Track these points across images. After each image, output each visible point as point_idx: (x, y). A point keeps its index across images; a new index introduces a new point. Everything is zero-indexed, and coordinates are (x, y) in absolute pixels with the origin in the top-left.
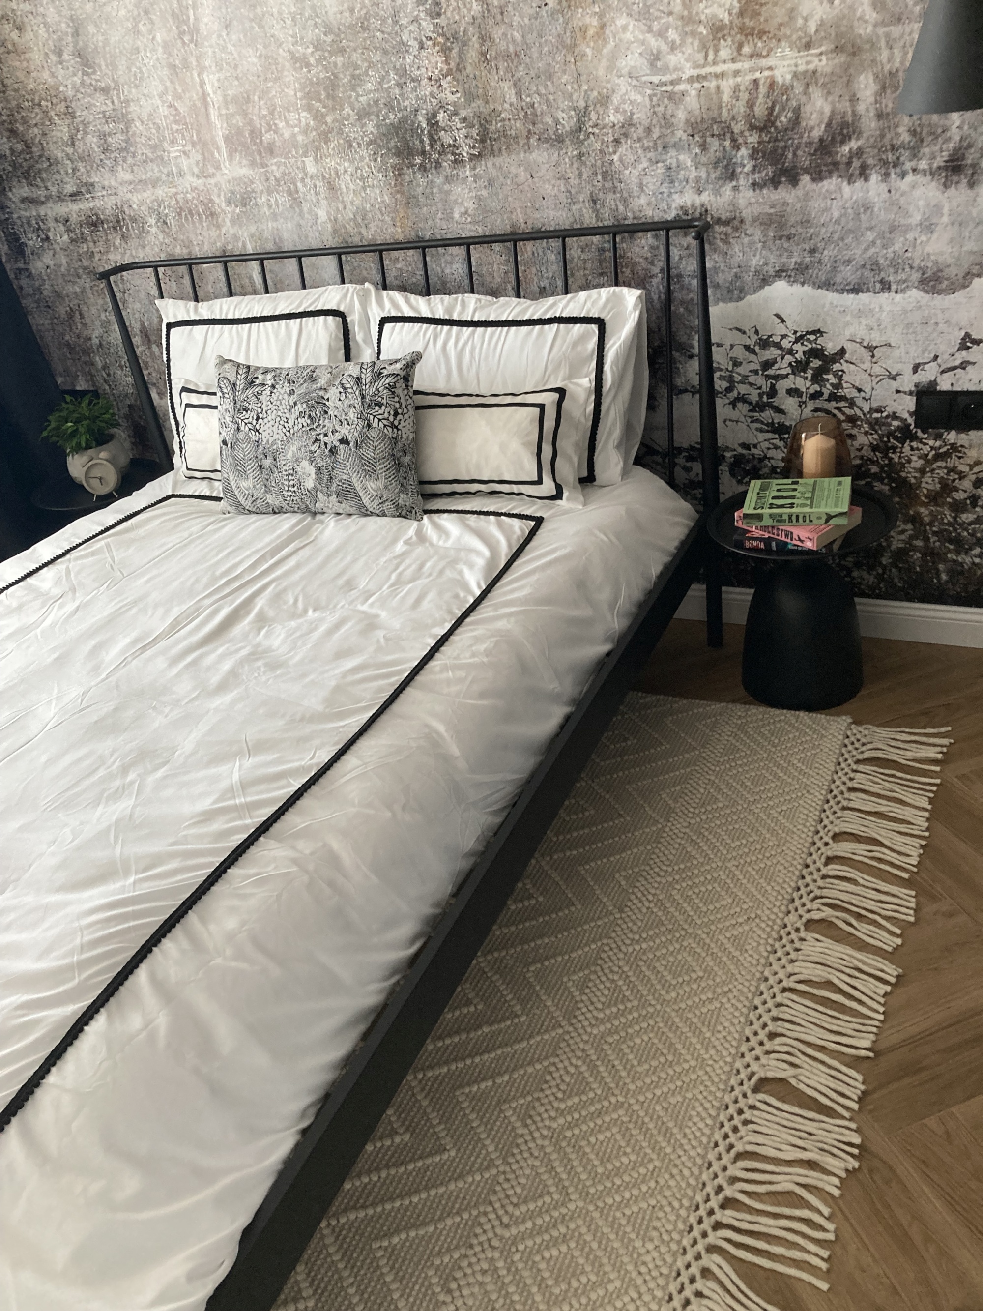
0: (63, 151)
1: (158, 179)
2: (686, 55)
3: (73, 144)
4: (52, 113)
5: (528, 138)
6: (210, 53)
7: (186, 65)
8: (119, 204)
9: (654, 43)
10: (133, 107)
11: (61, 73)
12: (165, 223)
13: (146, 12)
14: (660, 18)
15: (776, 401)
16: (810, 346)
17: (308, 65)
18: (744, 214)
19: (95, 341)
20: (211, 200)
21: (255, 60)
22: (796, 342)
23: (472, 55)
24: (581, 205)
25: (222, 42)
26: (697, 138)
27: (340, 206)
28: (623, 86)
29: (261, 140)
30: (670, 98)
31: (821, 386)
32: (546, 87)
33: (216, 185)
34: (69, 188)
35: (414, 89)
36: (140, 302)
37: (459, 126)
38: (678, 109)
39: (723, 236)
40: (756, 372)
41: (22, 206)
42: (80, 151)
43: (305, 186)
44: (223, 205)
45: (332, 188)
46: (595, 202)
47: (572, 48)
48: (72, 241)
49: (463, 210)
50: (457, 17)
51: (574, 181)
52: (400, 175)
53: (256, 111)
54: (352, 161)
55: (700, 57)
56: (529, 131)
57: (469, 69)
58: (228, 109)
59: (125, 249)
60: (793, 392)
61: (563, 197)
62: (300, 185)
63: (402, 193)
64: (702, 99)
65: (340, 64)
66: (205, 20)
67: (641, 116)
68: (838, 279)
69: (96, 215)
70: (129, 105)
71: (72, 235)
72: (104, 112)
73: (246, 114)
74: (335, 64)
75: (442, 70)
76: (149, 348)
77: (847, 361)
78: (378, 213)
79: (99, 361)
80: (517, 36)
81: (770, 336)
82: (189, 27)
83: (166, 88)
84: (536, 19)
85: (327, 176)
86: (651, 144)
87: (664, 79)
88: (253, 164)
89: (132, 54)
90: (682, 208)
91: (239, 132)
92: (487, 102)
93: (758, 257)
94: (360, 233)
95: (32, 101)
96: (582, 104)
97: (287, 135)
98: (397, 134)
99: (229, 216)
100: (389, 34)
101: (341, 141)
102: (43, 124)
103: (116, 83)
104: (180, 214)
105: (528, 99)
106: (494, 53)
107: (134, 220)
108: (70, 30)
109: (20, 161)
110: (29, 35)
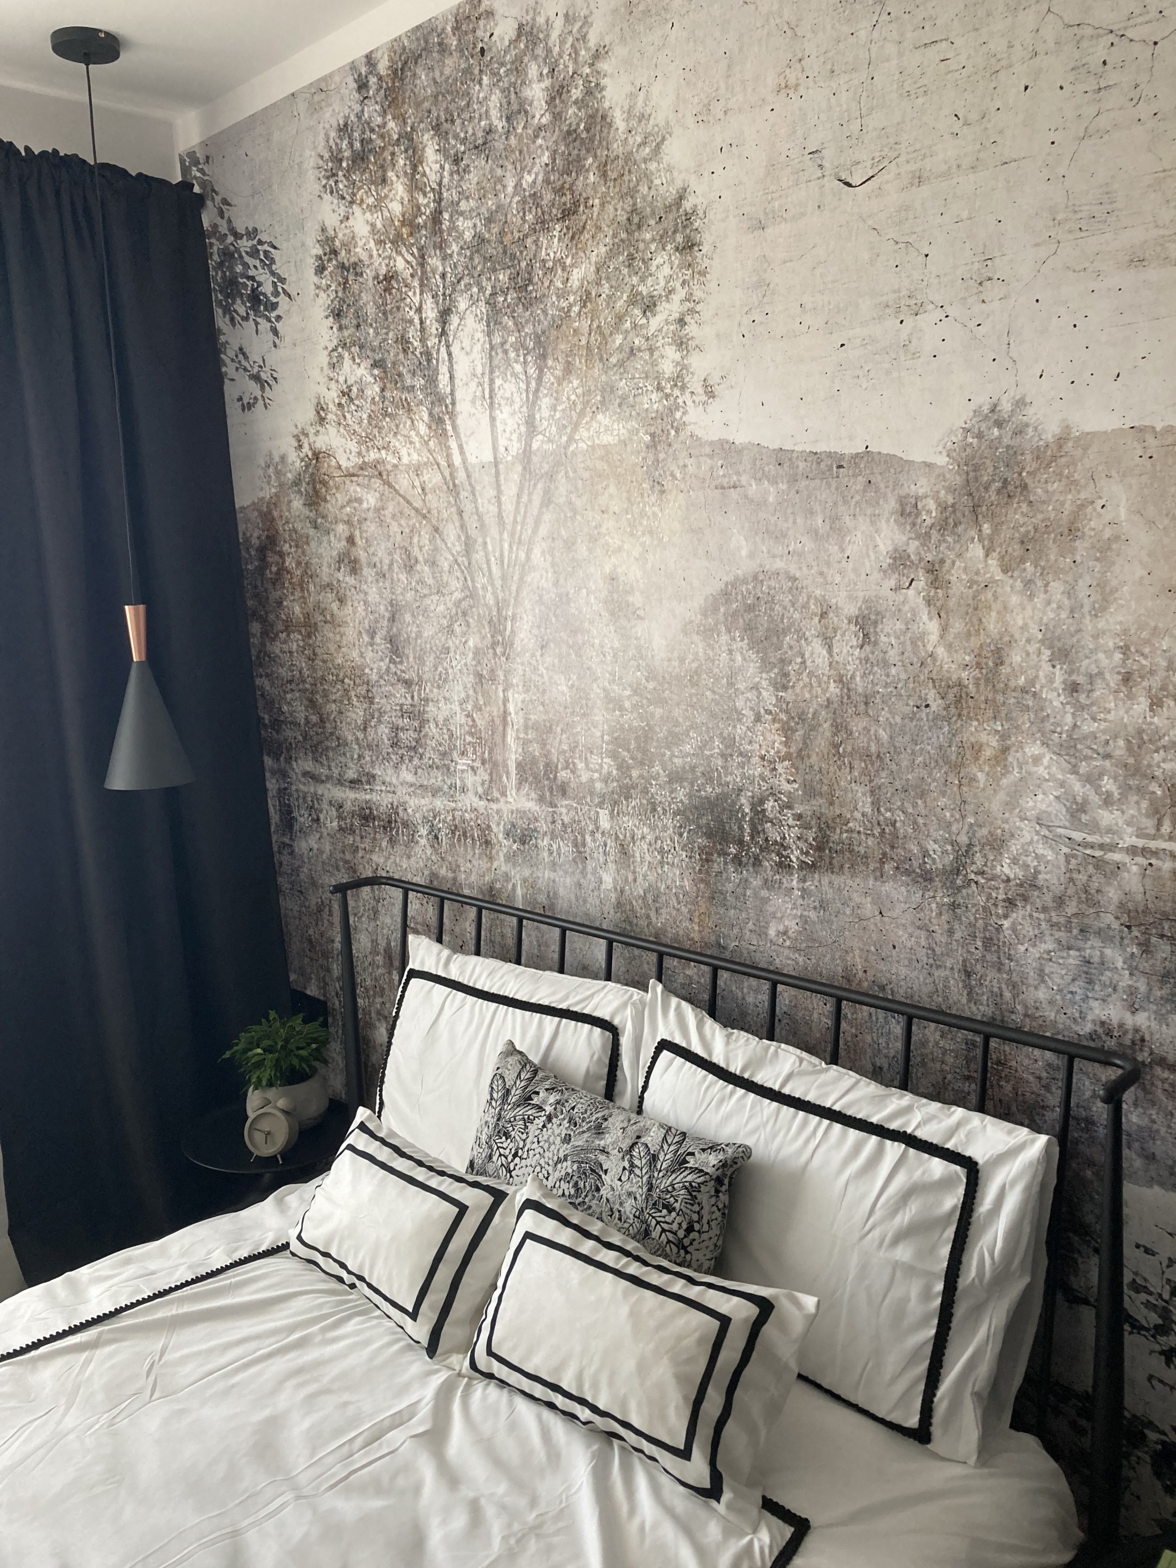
0: (354, 734)
1: (440, 789)
2: (1127, 816)
3: (365, 729)
4: (353, 693)
5: (882, 863)
6: (521, 672)
7: (493, 679)
8: (395, 804)
9: (1078, 788)
10: (431, 708)
11: (369, 655)
12: (436, 837)
13: (464, 614)
14: (1092, 758)
17: (621, 709)
20: (489, 827)
21: (565, 689)
23: (821, 742)
24: (947, 972)
25: (534, 662)
26: (1136, 932)
27: (630, 877)
28: (1027, 833)
29: (555, 777)
30: (1097, 867)
32: (915, 805)
33: (498, 812)
34: (351, 774)
35: (742, 765)
36: (392, 917)
37: (791, 822)
38: (1109, 884)
41: (303, 779)
42: (370, 738)
43: (594, 841)
44: (501, 836)
45: (624, 851)
46: (968, 975)
47: (957, 767)
48: (341, 829)
49: (781, 928)
50: (807, 696)
51: (941, 938)
52: (707, 861)
53: (556, 743)
54: (653, 828)
55: (1149, 824)
56: (884, 854)
57: (814, 759)
58: (526, 734)
59: (390, 854)
61: (922, 954)
62: (588, 838)
63: (708, 884)
64: (1148, 881)
65: (657, 716)
66: (522, 636)
67: (1052, 877)
69: (370, 809)
70: (428, 705)
71: (342, 823)
72: (402, 705)
73: (545, 745)
74: (652, 715)
75: (778, 752)
76: (390, 973)
78: (674, 899)
80: (884, 735)
82: (503, 639)
83: (468, 696)
84: (912, 719)
85: (621, 837)
86: (1062, 920)
87: (1090, 839)
88: (541, 799)
89: (441, 653)
90: (1103, 1023)
91: (534, 761)
92: (832, 804)
94: (648, 917)
95: (337, 675)
96: (963, 839)
97: (584, 779)
98: (712, 811)
99: (505, 850)
100: (721, 696)
101: (645, 802)
102: (341, 702)
103: (420, 679)
104: (453, 833)
105: (888, 814)
106: (849, 749)
107: (405, 824)
108: (387, 615)
109: (312, 733)
110: (348, 610)
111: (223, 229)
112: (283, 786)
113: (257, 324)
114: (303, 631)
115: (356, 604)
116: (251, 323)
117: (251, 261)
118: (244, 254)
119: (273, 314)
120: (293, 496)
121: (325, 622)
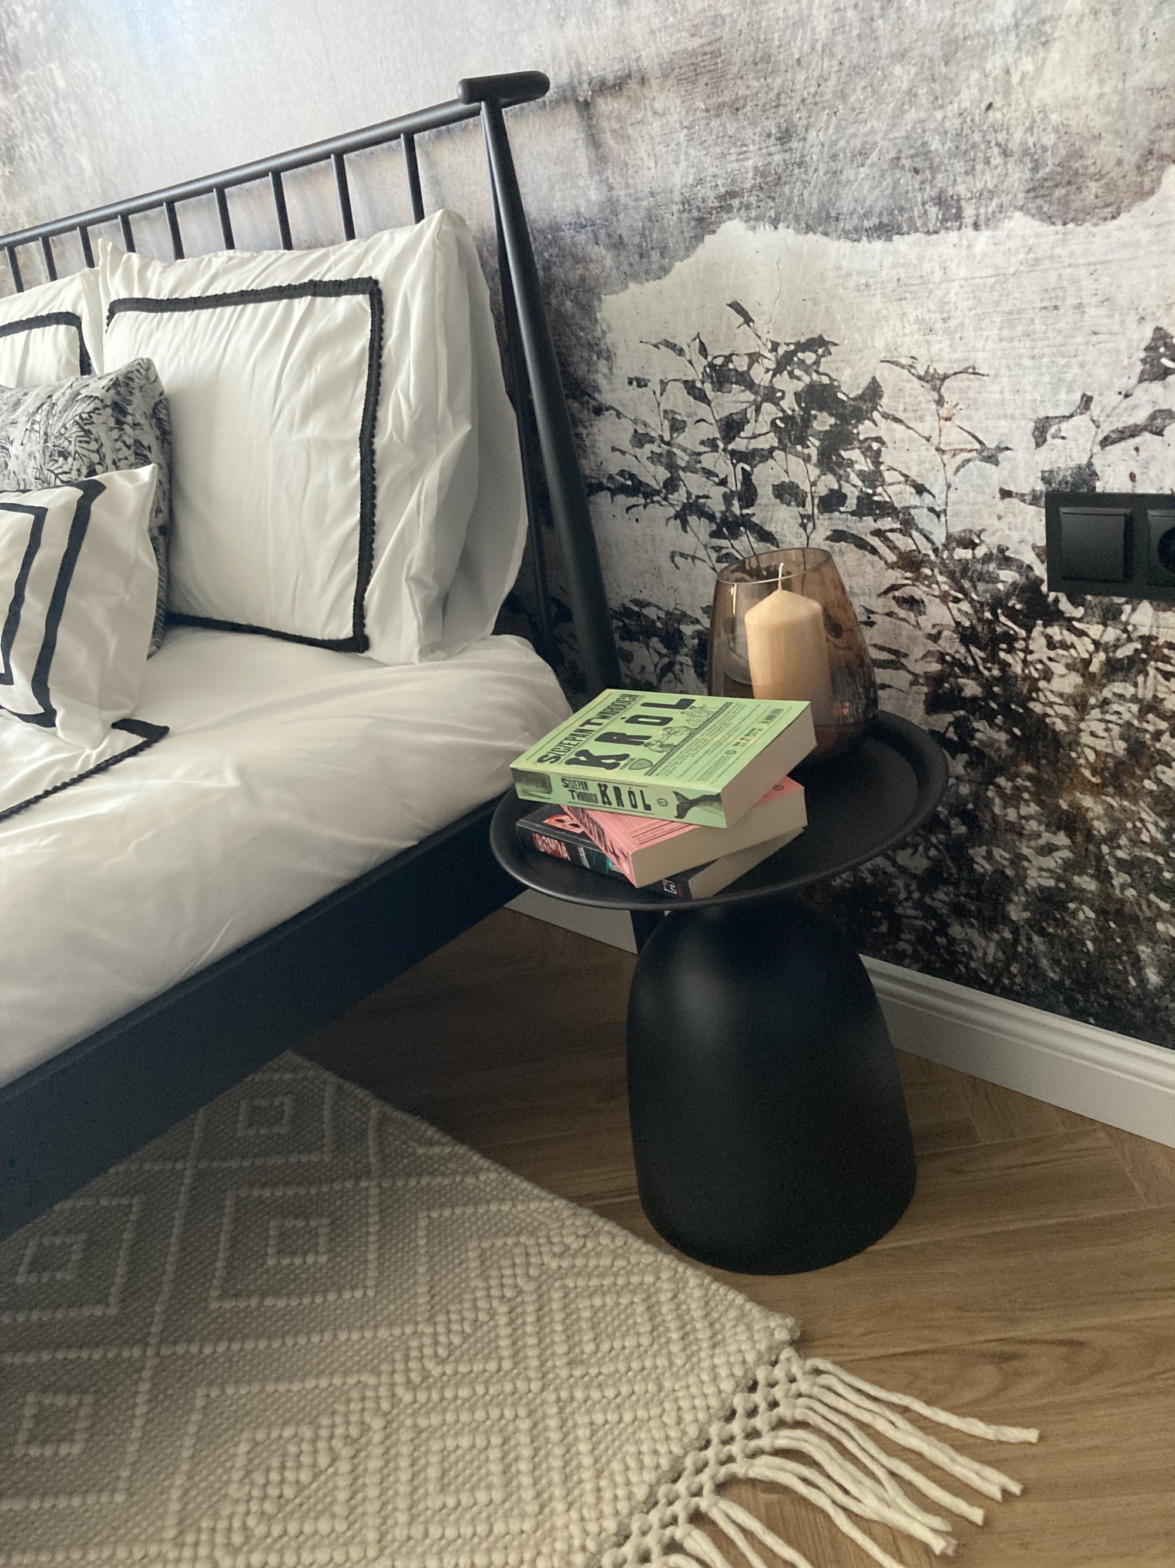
15: (757, 513)
16: (806, 379)
18: (645, 62)
22: (777, 371)
27: (101, 145)
29: (6, 44)
31: (839, 479)
39: (615, 125)
40: (712, 444)
43: (60, 115)
45: (87, 112)
60: (786, 492)
62: (55, 114)
68: (845, 204)
77: (885, 416)
81: (728, 358)
85: (78, 91)
93: (683, 165)
97: (27, 28)
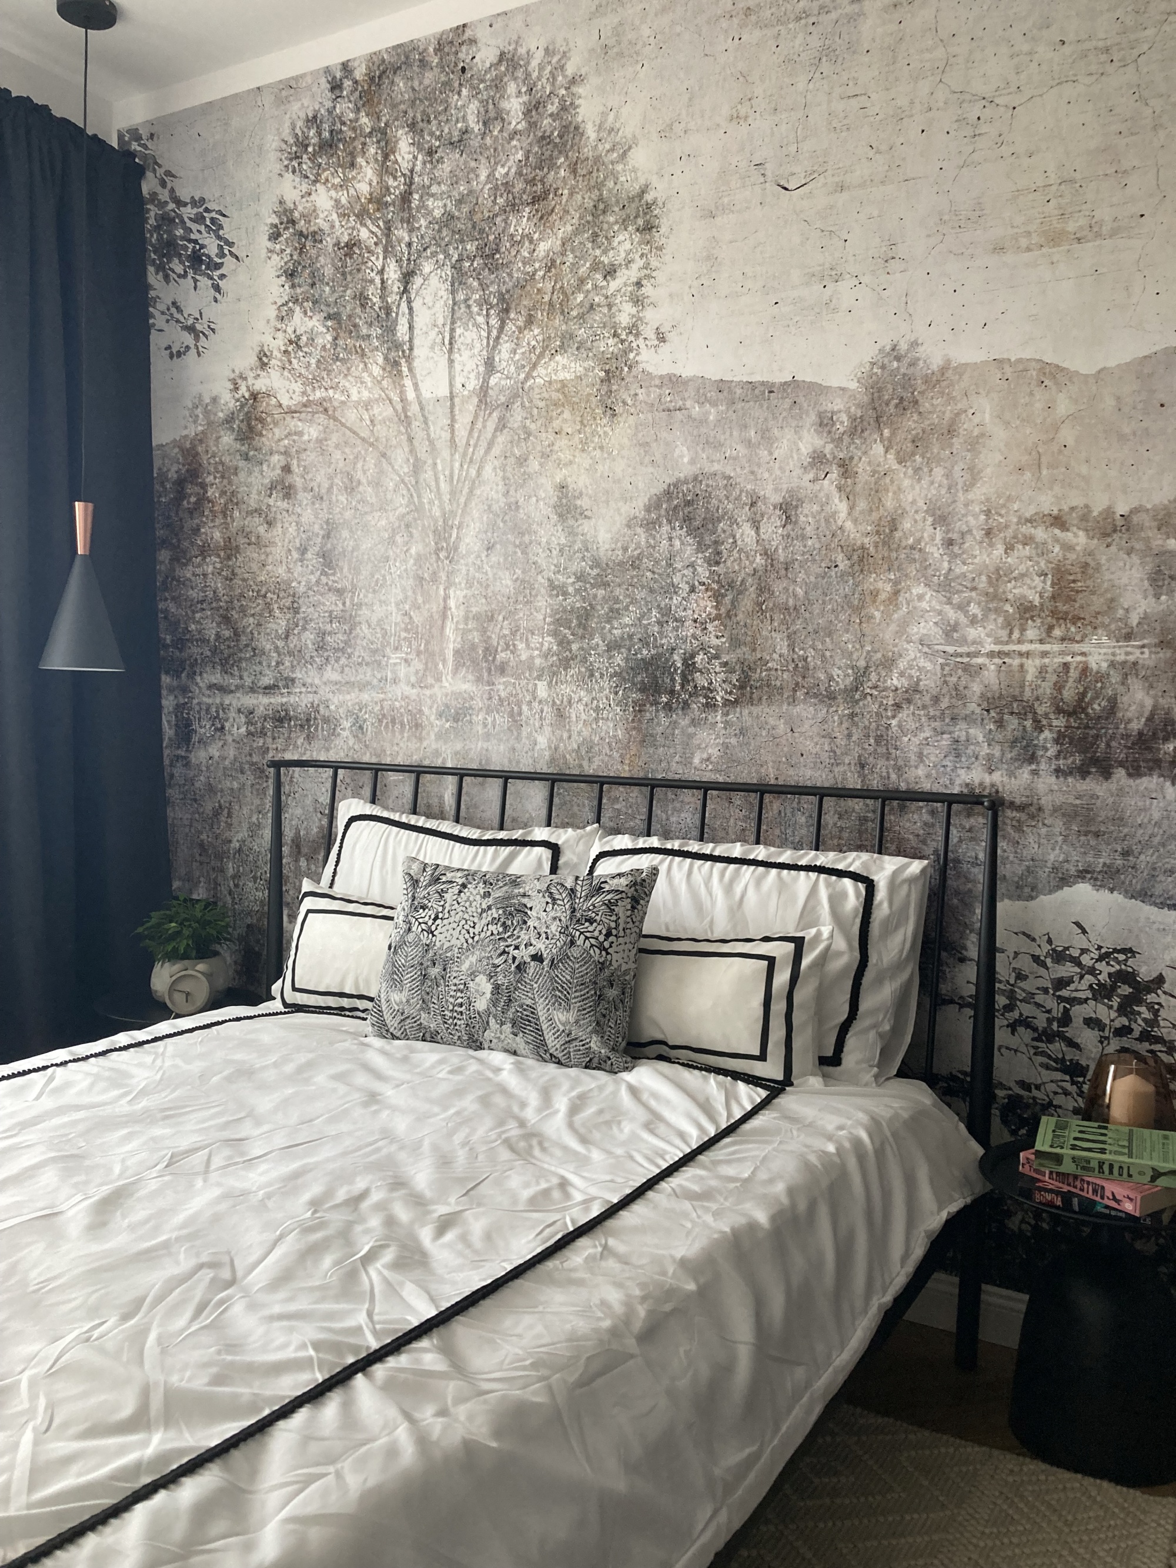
0: (274, 643)
1: (369, 683)
2: (988, 630)
3: (287, 637)
4: (276, 606)
5: (795, 691)
6: (464, 572)
7: (435, 578)
8: (316, 702)
9: (952, 614)
10: (364, 612)
11: (298, 569)
12: (361, 727)
13: (407, 526)
14: (962, 591)
15: (1069, 1032)
16: (1118, 967)
17: (565, 594)
18: (1043, 802)
19: (235, 845)
20: (420, 711)
21: (509, 583)
22: (1101, 959)
23: (747, 603)
24: (846, 768)
25: (479, 562)
26: (993, 714)
27: (565, 735)
28: (912, 651)
29: (494, 658)
30: (965, 670)
31: (1130, 1021)
32: (823, 642)
33: (431, 697)
34: (266, 681)
35: (676, 629)
36: (303, 808)
37: (718, 669)
38: (973, 681)
39: (1014, 823)
40: (1045, 991)
41: (208, 692)
42: (292, 646)
43: (531, 709)
44: (433, 718)
45: (560, 714)
46: (862, 766)
47: (858, 609)
48: (250, 734)
49: (705, 756)
50: (737, 568)
51: (841, 741)
52: (640, 711)
53: (497, 630)
54: (589, 691)
55: (1003, 634)
56: (797, 684)
57: (740, 617)
58: (466, 624)
59: (306, 749)
60: (1092, 1023)
61: (825, 756)
62: (525, 708)
63: (639, 730)
64: (1002, 675)
65: (599, 597)
66: (467, 541)
67: (929, 683)
68: (1158, 890)
69: (286, 710)
70: (361, 609)
71: (252, 728)
72: (331, 612)
73: (485, 632)
74: (595, 596)
75: (710, 614)
76: (297, 861)
77: (1165, 993)
78: (607, 747)
79: (230, 868)
80: (800, 592)
81: (1067, 948)
82: (448, 545)
83: (406, 598)
84: (823, 578)
85: (558, 702)
86: (938, 713)
87: (960, 650)
88: (479, 680)
89: (379, 562)
90: (967, 785)
91: (473, 647)
92: (754, 650)
93: (1057, 851)
94: (581, 766)
95: (259, 591)
96: (862, 663)
97: (523, 657)
98: (647, 670)
99: (436, 730)
100: (659, 575)
101: (583, 670)
102: (261, 615)
103: (354, 587)
104: (380, 721)
105: (801, 652)
106: (771, 605)
107: (326, 720)
108: (322, 533)
109: (222, 647)
110: (278, 530)
111: (164, 195)
112: (182, 701)
113: (196, 281)
114: (222, 554)
115: (286, 525)
116: (189, 281)
117: (194, 227)
118: (186, 220)
119: (217, 273)
120: (222, 433)
121: (249, 544)
